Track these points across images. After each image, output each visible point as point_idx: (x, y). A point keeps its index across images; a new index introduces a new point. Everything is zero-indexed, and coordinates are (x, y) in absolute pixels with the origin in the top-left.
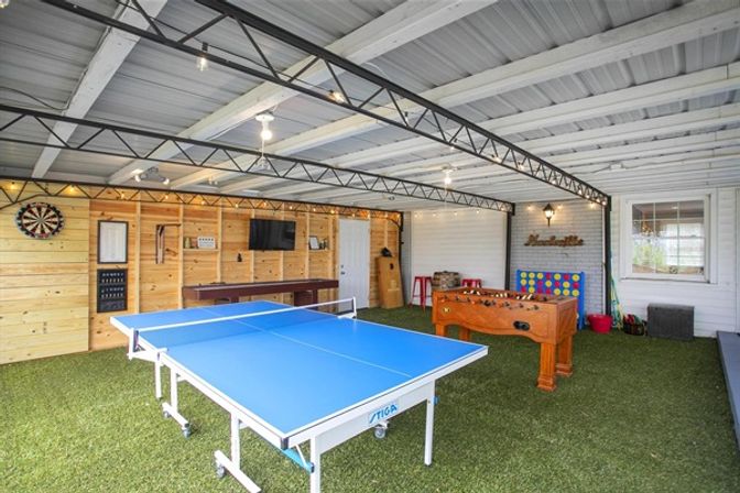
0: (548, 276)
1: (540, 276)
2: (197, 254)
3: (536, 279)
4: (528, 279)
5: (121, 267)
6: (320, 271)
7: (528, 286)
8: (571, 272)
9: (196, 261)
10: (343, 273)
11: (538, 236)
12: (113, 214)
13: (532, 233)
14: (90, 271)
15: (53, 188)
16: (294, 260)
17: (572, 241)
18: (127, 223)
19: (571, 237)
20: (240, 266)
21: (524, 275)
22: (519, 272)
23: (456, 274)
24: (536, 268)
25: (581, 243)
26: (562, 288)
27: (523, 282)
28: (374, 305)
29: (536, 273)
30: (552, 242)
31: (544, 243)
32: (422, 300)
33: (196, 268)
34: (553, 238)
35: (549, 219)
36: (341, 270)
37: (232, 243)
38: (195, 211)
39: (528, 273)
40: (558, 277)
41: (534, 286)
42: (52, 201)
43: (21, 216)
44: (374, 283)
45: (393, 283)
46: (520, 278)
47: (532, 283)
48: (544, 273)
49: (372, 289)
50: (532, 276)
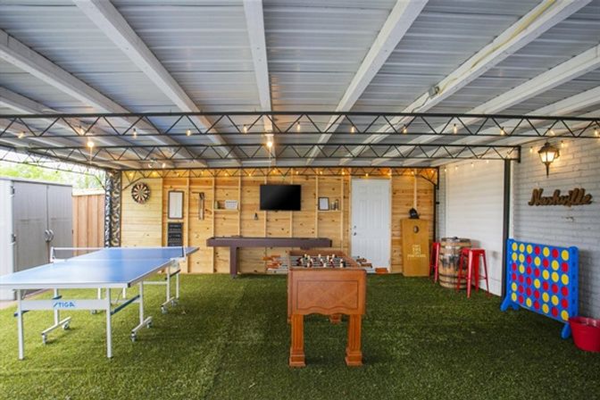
0: (538, 249)
1: (530, 250)
2: (226, 213)
3: (525, 253)
4: (518, 252)
5: (180, 221)
7: (519, 262)
9: (224, 219)
10: (355, 234)
11: (542, 190)
12: (176, 186)
13: (535, 186)
14: (163, 223)
15: (147, 173)
16: (305, 219)
17: (577, 197)
18: (183, 192)
19: (577, 191)
20: (257, 224)
21: (515, 247)
22: (511, 242)
24: (529, 237)
25: (588, 201)
26: (551, 270)
27: (515, 257)
29: (526, 245)
30: (557, 199)
31: (548, 201)
33: (225, 224)
34: (558, 192)
35: (547, 164)
36: (354, 231)
37: (251, 205)
38: (224, 181)
39: (519, 244)
40: (546, 252)
41: (524, 264)
42: (145, 181)
43: (133, 191)
45: (416, 248)
46: (512, 251)
47: (522, 259)
48: (533, 245)
49: (397, 254)
50: (522, 248)
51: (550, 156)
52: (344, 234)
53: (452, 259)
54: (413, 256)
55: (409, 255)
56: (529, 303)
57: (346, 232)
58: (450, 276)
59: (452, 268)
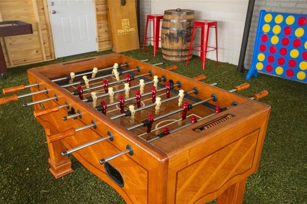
0: (301, 20)
1: (290, 21)
3: (283, 24)
6: (21, 11)
7: (271, 34)
10: (54, 12)
21: (268, 18)
22: (264, 13)
23: (190, 12)
24: (287, 7)
27: (266, 29)
28: (106, 47)
29: (285, 16)
32: (157, 41)
36: (51, 9)
39: (274, 15)
41: (279, 35)
44: (104, 23)
45: (125, 23)
46: (263, 23)
47: (277, 30)
48: (296, 16)
49: (103, 30)
50: (279, 19)
52: (40, 14)
53: (180, 33)
54: (123, 31)
55: (119, 31)
56: (279, 71)
57: (42, 10)
58: (177, 50)
59: (180, 42)
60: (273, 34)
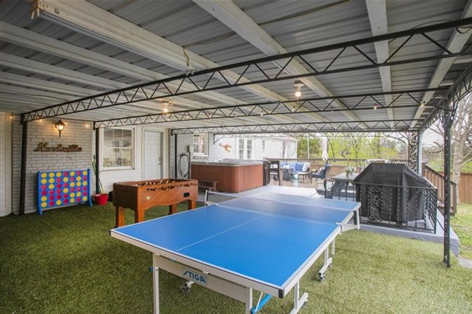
0: (67, 174)
1: (59, 175)
3: (55, 177)
4: (48, 178)
7: (48, 183)
8: (82, 169)
11: (46, 143)
13: (41, 141)
17: (74, 148)
19: (73, 145)
21: (44, 175)
22: (40, 173)
24: (56, 169)
25: (80, 149)
26: (76, 182)
27: (43, 182)
29: (55, 173)
30: (60, 148)
31: (54, 150)
34: (60, 146)
35: (60, 131)
39: (48, 173)
40: (72, 174)
41: (54, 184)
47: (52, 181)
48: (62, 172)
51: (61, 127)
60: (50, 184)
